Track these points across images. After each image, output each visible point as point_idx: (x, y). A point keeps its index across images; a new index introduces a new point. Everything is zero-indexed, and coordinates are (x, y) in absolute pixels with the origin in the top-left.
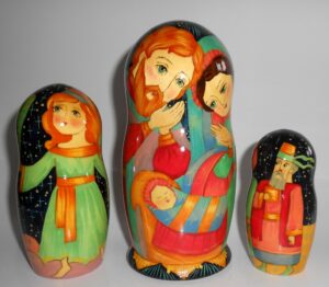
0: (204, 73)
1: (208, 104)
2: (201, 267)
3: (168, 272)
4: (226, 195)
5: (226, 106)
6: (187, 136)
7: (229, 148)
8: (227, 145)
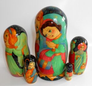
4: (51, 61)
5: (53, 36)
6: (40, 42)
7: (52, 49)
8: (52, 48)
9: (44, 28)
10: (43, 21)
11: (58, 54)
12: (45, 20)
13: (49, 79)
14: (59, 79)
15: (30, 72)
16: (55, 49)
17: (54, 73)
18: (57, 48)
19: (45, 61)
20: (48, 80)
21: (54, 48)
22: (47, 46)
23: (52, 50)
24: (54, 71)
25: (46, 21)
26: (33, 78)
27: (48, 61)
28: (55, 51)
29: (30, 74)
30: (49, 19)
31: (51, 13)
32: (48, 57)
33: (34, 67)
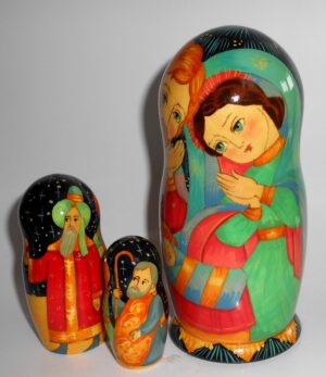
0: (202, 105)
1: (212, 146)
2: (211, 348)
3: (180, 338)
4: (242, 268)
5: (249, 148)
6: (187, 183)
7: (249, 208)
8: (245, 203)
9: (209, 115)
10: (205, 81)
11: (272, 234)
12: (214, 77)
13: (235, 356)
14: (277, 353)
15: (139, 310)
16: (261, 209)
17: (255, 324)
18: (269, 205)
19: (217, 267)
20: (230, 361)
21: (255, 204)
22: (222, 194)
23: (248, 212)
24: (257, 315)
25: (219, 81)
26: (149, 338)
27: (228, 268)
28: (260, 217)
29: (136, 320)
30: (233, 72)
31: (238, 47)
32: (229, 248)
33: (154, 290)
